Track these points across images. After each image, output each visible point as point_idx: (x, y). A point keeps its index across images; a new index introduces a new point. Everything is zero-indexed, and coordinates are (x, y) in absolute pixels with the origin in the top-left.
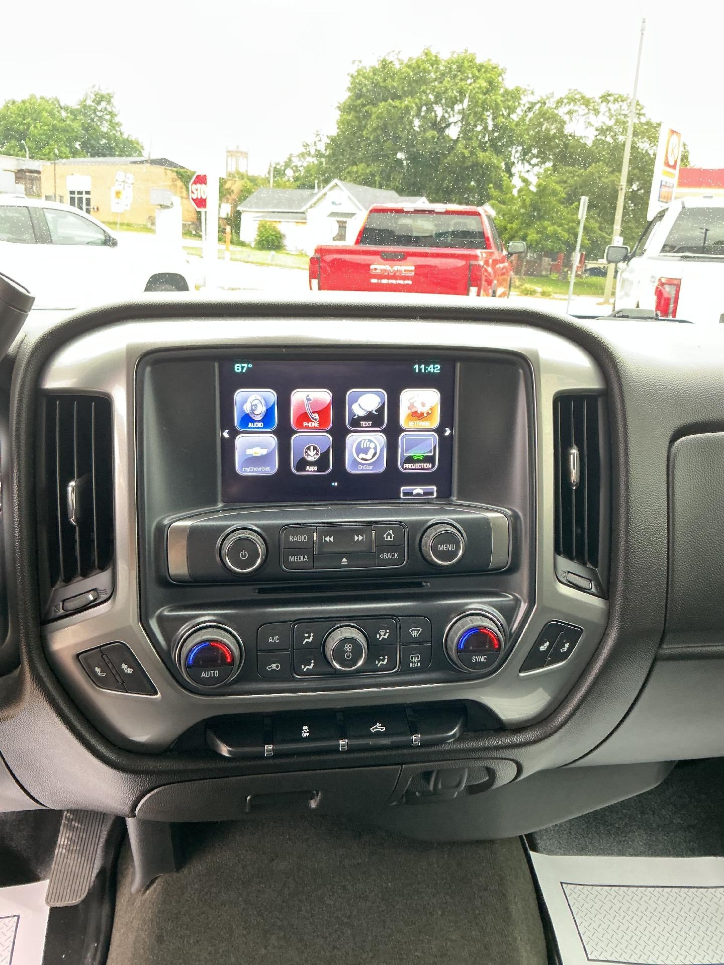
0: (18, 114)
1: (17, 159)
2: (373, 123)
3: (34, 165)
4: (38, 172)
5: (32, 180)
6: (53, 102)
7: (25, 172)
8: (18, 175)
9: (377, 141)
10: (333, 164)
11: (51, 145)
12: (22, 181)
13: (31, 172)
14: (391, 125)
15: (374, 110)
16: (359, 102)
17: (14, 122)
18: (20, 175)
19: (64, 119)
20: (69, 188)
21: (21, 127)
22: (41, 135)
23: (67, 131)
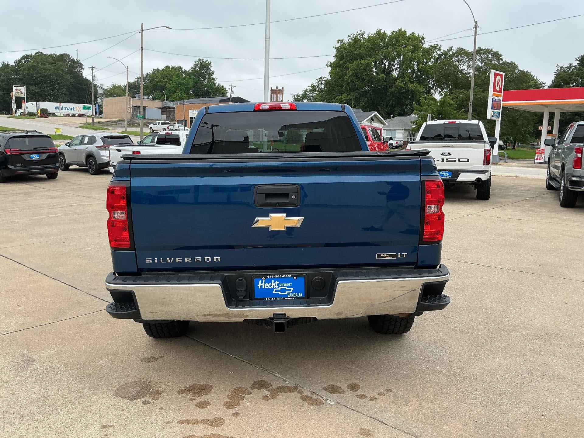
0: (161, 77)
1: (162, 102)
2: (350, 72)
3: (171, 104)
4: (173, 108)
5: (170, 112)
6: (178, 70)
7: (167, 108)
8: (163, 110)
9: (352, 81)
10: (328, 95)
11: (178, 93)
12: (165, 113)
13: (169, 108)
14: (360, 73)
15: (350, 65)
16: (341, 62)
17: (158, 81)
18: (164, 110)
19: (184, 79)
20: (190, 116)
21: (162, 84)
22: (172, 87)
23: (185, 85)
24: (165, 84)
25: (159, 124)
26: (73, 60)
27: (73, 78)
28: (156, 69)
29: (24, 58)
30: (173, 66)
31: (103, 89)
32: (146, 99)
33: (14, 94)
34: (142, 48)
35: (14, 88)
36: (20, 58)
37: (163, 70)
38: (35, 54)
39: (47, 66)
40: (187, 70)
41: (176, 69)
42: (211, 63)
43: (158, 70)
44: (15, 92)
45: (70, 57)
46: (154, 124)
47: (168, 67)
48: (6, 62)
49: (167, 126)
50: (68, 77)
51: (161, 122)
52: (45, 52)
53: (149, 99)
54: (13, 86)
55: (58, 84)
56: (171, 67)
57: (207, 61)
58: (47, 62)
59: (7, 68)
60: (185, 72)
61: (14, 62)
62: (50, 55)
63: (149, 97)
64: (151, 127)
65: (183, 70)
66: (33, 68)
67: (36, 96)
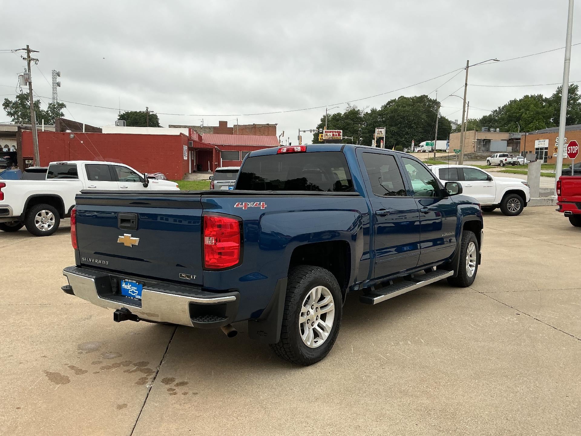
0: (517, 108)
1: (512, 134)
6: (538, 98)
7: (514, 140)
11: (534, 122)
12: (511, 145)
13: (516, 139)
17: (514, 113)
18: (510, 142)
19: (544, 107)
20: (536, 147)
21: (518, 115)
22: (529, 117)
23: (545, 113)
24: (521, 115)
25: (496, 157)
26: (430, 100)
27: (428, 116)
28: (513, 100)
29: (389, 103)
30: (533, 94)
31: (457, 124)
32: (493, 132)
33: (376, 135)
34: (466, 84)
35: (377, 130)
36: (385, 104)
37: (520, 100)
38: (399, 98)
39: (407, 108)
40: (548, 97)
41: (535, 98)
42: (577, 87)
43: (515, 101)
44: (377, 134)
45: (428, 97)
46: (492, 157)
47: (526, 97)
48: (375, 108)
49: (504, 158)
50: (424, 116)
51: (499, 154)
52: (407, 96)
53: (496, 131)
54: (376, 128)
55: (415, 123)
56: (530, 96)
57: (573, 84)
58: (407, 105)
59: (375, 113)
60: (546, 100)
61: (381, 108)
62: (411, 98)
63: (496, 129)
64: (489, 160)
65: (544, 97)
66: (395, 111)
67: (395, 135)
